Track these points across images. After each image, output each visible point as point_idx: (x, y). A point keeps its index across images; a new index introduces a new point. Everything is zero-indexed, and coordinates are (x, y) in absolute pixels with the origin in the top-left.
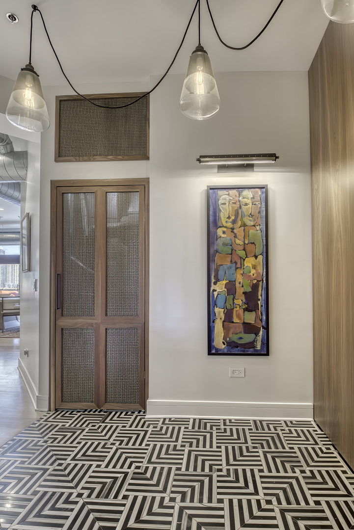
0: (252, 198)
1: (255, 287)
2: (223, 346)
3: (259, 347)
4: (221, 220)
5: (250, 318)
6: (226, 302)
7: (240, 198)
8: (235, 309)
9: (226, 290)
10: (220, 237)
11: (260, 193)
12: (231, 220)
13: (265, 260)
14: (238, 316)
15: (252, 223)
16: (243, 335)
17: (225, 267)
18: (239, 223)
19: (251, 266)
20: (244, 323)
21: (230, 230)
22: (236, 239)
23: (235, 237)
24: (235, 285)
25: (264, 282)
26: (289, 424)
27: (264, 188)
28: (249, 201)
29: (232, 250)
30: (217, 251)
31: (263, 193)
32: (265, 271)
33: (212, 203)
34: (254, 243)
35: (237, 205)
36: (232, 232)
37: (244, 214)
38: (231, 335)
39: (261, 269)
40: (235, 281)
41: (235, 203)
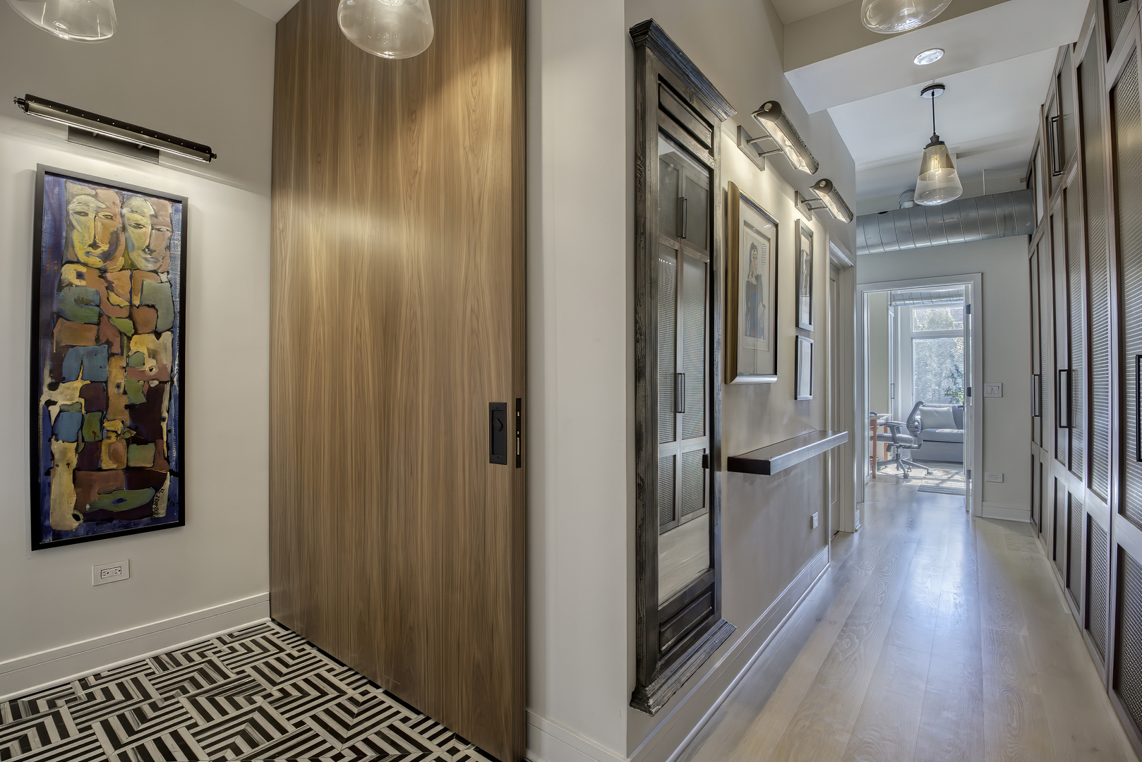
0: (152, 216)
1: (154, 395)
2: (75, 524)
3: (162, 512)
4: (73, 247)
5: (143, 457)
6: (81, 428)
7: (125, 211)
8: (105, 442)
9: (82, 401)
10: (70, 284)
11: (170, 210)
12: (99, 251)
13: (177, 342)
14: (114, 456)
15: (151, 267)
16: (125, 493)
17: (82, 351)
18: (121, 261)
19: (145, 352)
20: (129, 470)
21: (97, 273)
22: (112, 295)
23: (110, 287)
24: (106, 390)
25: (176, 383)
27: (180, 202)
28: (146, 221)
29: (100, 315)
30: (59, 315)
31: (176, 211)
32: (177, 362)
33: (50, 204)
34: (153, 306)
35: (117, 224)
36: (101, 277)
37: (133, 245)
38: (94, 496)
39: (167, 359)
40: (106, 382)
41: (111, 219)
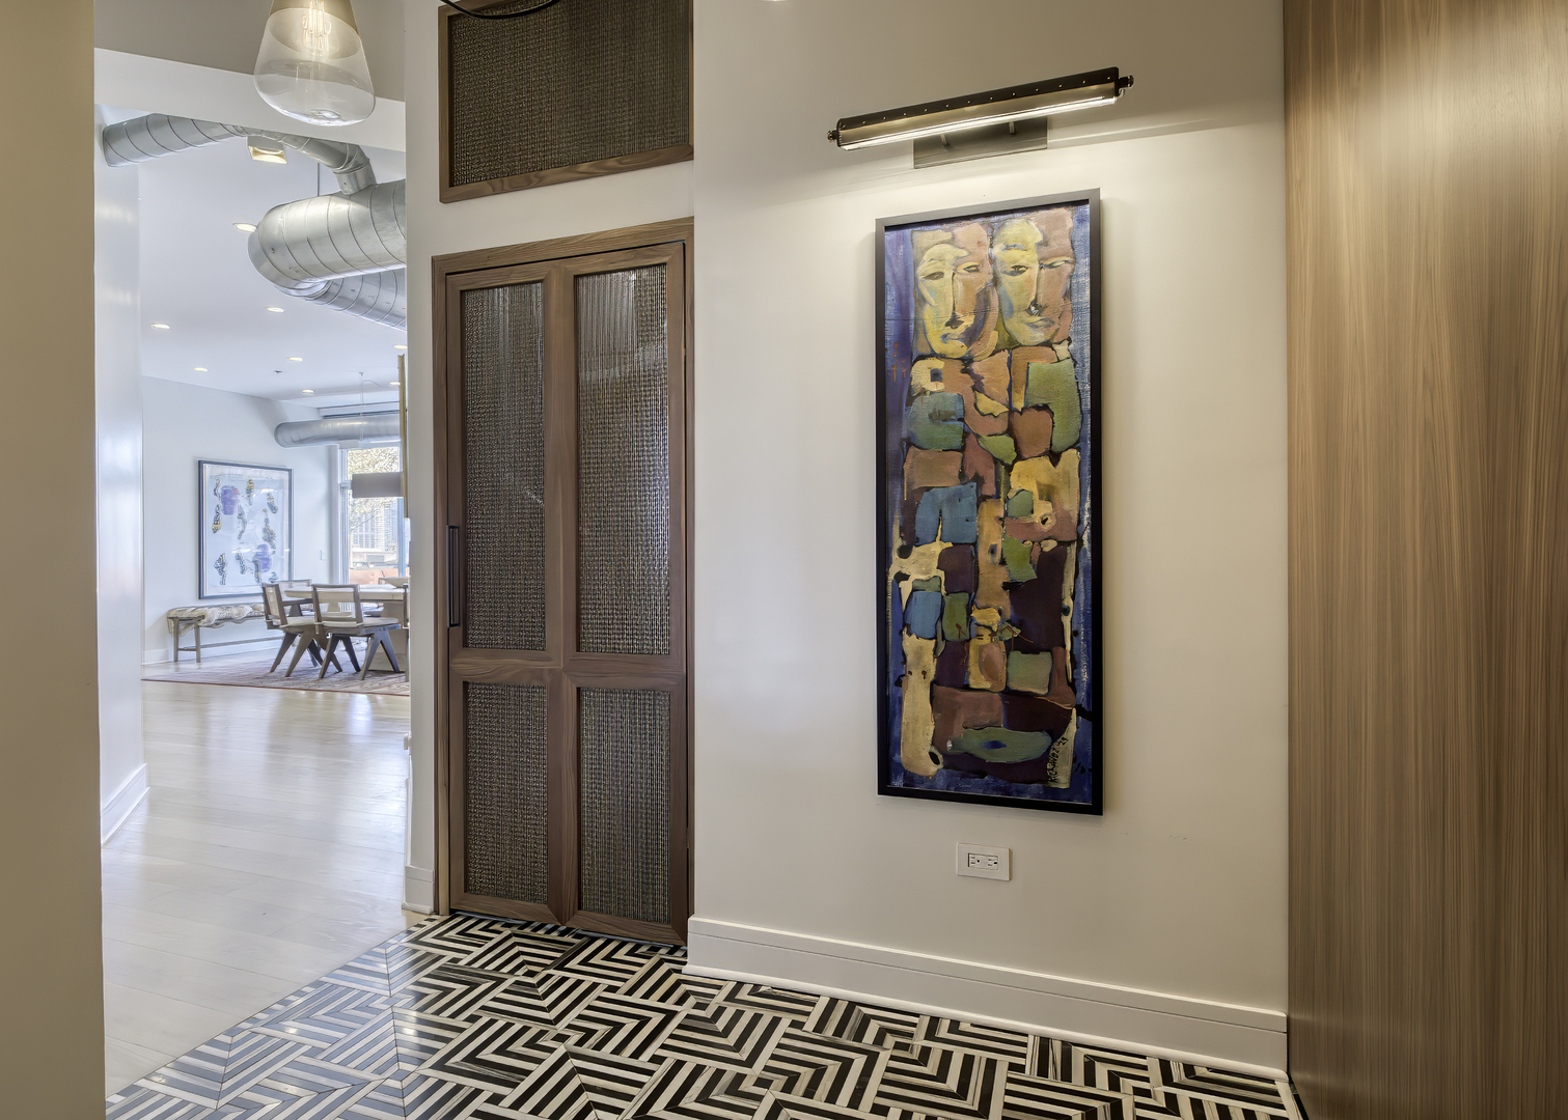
0: (1039, 245)
1: (1050, 566)
2: (933, 769)
3: (1063, 781)
4: (925, 333)
5: (1032, 674)
6: (941, 617)
7: (997, 251)
8: (975, 642)
9: (941, 574)
10: (924, 392)
11: (1070, 223)
12: (961, 329)
13: (1087, 468)
14: (987, 668)
15: (1040, 336)
16: (1002, 733)
17: (940, 495)
18: (993, 338)
19: (1035, 490)
20: (1009, 694)
21: (959, 366)
22: (981, 396)
23: (978, 387)
24: (975, 558)
25: (1086, 545)
26: (1178, 1074)
27: (1085, 202)
28: (1029, 258)
29: (965, 434)
30: (910, 442)
31: (1081, 221)
32: (1087, 505)
33: (894, 276)
34: (1045, 407)
35: (986, 276)
36: (964, 371)
37: (1011, 306)
38: (958, 730)
39: (1072, 501)
40: (975, 544)
41: (977, 271)
